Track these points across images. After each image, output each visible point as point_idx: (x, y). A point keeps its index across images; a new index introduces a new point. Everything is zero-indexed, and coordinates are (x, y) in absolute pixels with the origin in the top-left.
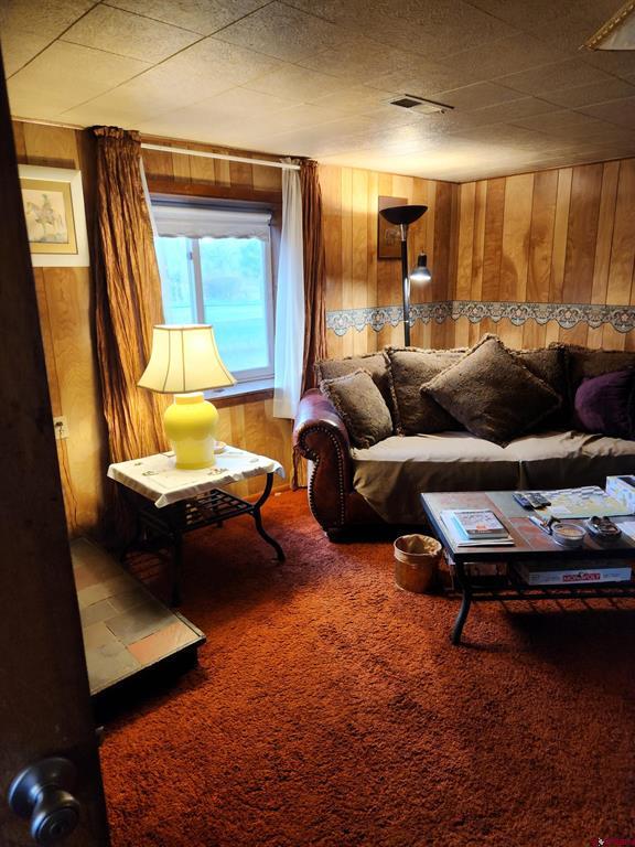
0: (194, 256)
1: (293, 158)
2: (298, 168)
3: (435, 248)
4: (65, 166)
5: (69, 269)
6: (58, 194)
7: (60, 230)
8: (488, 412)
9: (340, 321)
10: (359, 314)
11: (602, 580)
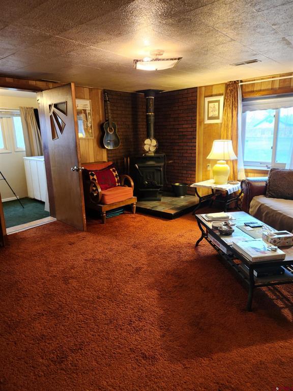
0: (277, 116)
4: (220, 95)
5: (217, 124)
6: (217, 103)
7: (216, 114)
11: (220, 248)
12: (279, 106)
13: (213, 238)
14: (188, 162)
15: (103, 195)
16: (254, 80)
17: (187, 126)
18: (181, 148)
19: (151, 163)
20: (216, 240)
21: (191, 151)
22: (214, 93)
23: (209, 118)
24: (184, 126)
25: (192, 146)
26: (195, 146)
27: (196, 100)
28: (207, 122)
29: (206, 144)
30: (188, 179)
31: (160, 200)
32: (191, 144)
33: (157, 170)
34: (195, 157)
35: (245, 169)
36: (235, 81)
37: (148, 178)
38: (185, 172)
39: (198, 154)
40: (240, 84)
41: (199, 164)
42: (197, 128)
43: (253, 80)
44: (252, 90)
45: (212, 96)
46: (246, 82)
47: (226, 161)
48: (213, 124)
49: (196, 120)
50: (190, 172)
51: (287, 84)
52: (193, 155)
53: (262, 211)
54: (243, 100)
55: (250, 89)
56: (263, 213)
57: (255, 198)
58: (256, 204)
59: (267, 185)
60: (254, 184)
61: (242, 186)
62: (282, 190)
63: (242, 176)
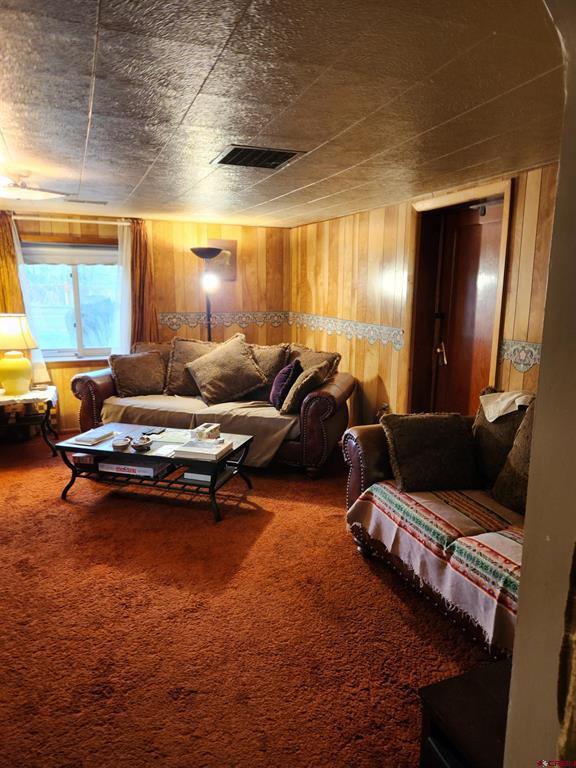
0: (74, 276)
1: (126, 218)
2: (129, 224)
3: (267, 274)
8: (210, 384)
9: (174, 320)
10: (192, 316)
11: (137, 474)
12: (77, 262)
13: (115, 466)
16: (38, 215)
20: (123, 467)
35: (46, 363)
36: (3, 212)
40: (13, 218)
43: (35, 215)
44: (37, 231)
46: (21, 215)
47: (22, 350)
51: (92, 231)
53: (130, 416)
54: (23, 245)
55: (32, 229)
56: (133, 418)
57: (107, 401)
58: (116, 410)
59: (113, 380)
60: (98, 382)
61: (74, 389)
62: (138, 384)
63: (42, 375)
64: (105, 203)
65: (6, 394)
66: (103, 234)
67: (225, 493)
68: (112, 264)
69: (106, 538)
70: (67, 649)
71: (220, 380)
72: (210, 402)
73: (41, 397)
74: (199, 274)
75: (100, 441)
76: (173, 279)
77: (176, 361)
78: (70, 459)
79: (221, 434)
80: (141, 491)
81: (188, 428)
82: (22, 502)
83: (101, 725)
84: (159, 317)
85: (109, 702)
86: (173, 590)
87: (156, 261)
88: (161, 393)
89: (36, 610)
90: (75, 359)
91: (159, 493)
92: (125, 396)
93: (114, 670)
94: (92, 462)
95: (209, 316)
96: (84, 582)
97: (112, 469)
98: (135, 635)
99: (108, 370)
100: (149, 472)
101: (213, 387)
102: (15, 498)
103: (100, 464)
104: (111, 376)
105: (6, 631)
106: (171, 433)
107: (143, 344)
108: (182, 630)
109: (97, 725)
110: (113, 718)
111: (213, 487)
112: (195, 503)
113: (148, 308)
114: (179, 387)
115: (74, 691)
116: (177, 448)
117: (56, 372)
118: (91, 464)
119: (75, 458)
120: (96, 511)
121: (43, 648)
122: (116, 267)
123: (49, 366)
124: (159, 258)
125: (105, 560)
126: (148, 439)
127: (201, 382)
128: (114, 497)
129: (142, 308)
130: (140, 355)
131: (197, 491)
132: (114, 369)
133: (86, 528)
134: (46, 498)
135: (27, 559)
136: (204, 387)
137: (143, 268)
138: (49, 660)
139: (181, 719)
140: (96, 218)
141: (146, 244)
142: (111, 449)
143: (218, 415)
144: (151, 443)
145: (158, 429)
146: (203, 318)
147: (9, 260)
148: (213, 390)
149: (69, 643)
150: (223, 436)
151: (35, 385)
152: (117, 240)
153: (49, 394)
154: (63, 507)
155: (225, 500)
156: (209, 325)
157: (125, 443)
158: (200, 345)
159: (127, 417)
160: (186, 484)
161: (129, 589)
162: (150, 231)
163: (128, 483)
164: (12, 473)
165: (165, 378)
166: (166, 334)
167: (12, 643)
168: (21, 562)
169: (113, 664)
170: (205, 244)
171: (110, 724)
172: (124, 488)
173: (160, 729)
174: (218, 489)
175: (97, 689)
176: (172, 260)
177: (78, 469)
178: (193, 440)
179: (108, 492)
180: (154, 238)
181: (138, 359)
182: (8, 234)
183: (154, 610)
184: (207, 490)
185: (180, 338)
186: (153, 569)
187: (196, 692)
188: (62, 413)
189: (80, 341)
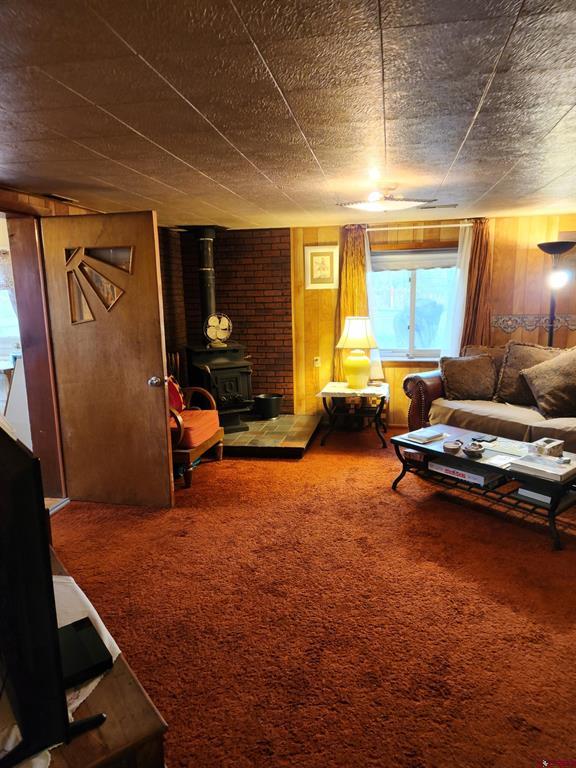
0: (412, 280)
1: (469, 219)
2: (471, 224)
4: (333, 244)
5: (329, 290)
6: (328, 257)
7: (327, 273)
8: (549, 394)
9: (510, 323)
10: (531, 318)
11: (467, 479)
12: (416, 267)
13: (445, 468)
14: (276, 355)
15: (187, 430)
16: (387, 227)
17: (273, 293)
18: (263, 331)
19: (222, 361)
20: (452, 470)
21: (282, 337)
22: (321, 239)
23: (314, 281)
24: (266, 293)
25: (284, 328)
26: (291, 328)
27: (289, 250)
28: (310, 286)
29: (309, 324)
30: (279, 386)
31: (246, 429)
32: (282, 325)
33: (242, 373)
34: (291, 346)
35: (382, 362)
36: (359, 225)
37: (228, 390)
38: (273, 374)
39: (296, 341)
40: (367, 230)
41: (298, 359)
42: (293, 294)
44: (385, 240)
45: (317, 244)
46: (373, 227)
47: (363, 349)
48: (322, 290)
49: (290, 283)
50: (282, 373)
51: (434, 236)
52: (286, 343)
53: (458, 420)
54: (372, 254)
55: (381, 239)
56: (461, 422)
57: (436, 402)
58: (444, 411)
59: (443, 382)
60: (428, 383)
61: (405, 387)
62: (467, 388)
63: (377, 373)
64: (455, 206)
65: (349, 387)
66: (444, 237)
67: (566, 520)
68: (449, 267)
69: (436, 537)
70: (404, 634)
71: (563, 392)
72: (548, 414)
73: (377, 393)
74: (545, 272)
75: (431, 440)
76: (513, 279)
77: (510, 366)
78: (402, 452)
79: (564, 453)
80: (467, 497)
81: (521, 440)
82: (358, 484)
83: (439, 723)
84: (493, 319)
85: (447, 703)
86: (507, 612)
87: (495, 261)
88: (490, 399)
89: (375, 587)
90: (406, 359)
91: (487, 504)
92: (454, 399)
93: (450, 673)
94: (422, 460)
95: (552, 319)
96: (417, 574)
97: (441, 469)
98: (470, 645)
99: (438, 372)
100: (480, 480)
101: (554, 398)
102: (354, 480)
103: (430, 463)
104: (440, 377)
105: (351, 598)
106: (503, 443)
107: (473, 347)
108: (520, 657)
109: (435, 721)
110: (451, 721)
111: (553, 510)
112: (527, 522)
113: (482, 310)
114: (511, 394)
115: (412, 678)
116: (513, 460)
117: (390, 371)
118: (420, 462)
119: (406, 453)
120: (423, 508)
121: (382, 626)
122: (454, 269)
123: (384, 365)
124: (499, 258)
125: (434, 559)
126: (480, 446)
127: (538, 391)
128: (439, 496)
129: (476, 311)
130: (470, 358)
131: (532, 511)
132: (444, 371)
133: (416, 522)
134: (379, 485)
135: (366, 538)
136: (542, 397)
137: (482, 269)
138: (388, 639)
139: (524, 754)
140: (439, 222)
141: (487, 244)
142: (442, 451)
143: (560, 431)
144: (483, 451)
145: (489, 437)
146: (543, 320)
147: (360, 267)
148: (552, 401)
149: (405, 629)
150: (567, 456)
151: (371, 381)
152: (457, 242)
153: (383, 390)
154: (393, 497)
155: (565, 528)
156: (552, 328)
157: (456, 447)
158: (540, 351)
159: (455, 420)
160: (520, 501)
161: (460, 595)
162: (492, 230)
163: (454, 486)
164: (350, 457)
165: (496, 384)
166: (498, 337)
167: (357, 612)
168: (361, 539)
169: (448, 666)
170: (554, 238)
171: (449, 726)
172: (450, 491)
173: (500, 753)
174: (558, 515)
175: (434, 684)
176: (513, 258)
177: (409, 463)
178: (532, 454)
179: (434, 491)
180: (496, 236)
181: (469, 362)
182: (361, 245)
183: (488, 626)
184: (546, 512)
185: (516, 342)
186: (485, 582)
187: (539, 731)
188: (391, 408)
189: (412, 341)
